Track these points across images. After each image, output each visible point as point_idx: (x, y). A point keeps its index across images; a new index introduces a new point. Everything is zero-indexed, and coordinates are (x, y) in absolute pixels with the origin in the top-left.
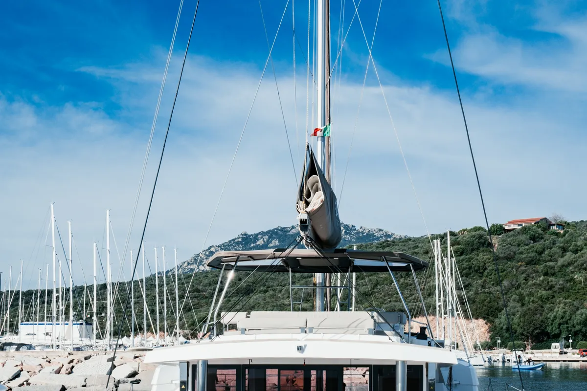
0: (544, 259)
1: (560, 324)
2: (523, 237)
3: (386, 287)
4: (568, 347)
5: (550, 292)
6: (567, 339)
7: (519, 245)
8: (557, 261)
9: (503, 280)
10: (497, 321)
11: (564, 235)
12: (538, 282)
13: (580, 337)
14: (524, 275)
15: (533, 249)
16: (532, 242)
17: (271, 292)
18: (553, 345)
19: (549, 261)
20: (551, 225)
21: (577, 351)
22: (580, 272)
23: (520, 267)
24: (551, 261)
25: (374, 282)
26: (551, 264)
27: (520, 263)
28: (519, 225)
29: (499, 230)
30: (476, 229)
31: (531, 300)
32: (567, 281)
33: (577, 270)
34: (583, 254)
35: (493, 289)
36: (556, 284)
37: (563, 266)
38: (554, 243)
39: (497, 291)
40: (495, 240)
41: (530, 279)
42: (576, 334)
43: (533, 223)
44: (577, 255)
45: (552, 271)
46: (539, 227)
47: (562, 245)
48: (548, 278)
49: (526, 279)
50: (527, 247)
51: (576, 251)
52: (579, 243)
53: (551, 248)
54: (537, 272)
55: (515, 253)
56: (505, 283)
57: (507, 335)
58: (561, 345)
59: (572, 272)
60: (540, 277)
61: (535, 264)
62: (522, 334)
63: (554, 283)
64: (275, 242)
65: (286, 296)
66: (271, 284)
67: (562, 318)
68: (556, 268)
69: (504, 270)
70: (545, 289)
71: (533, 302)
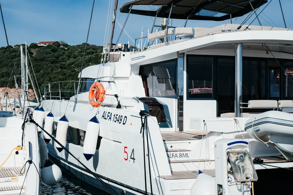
0: (59, 61)
2: (49, 50)
5: (64, 77)
7: (46, 54)
8: (66, 62)
9: (40, 70)
11: (68, 50)
12: (58, 72)
14: (51, 68)
15: (54, 56)
16: (53, 52)
19: (62, 62)
20: (60, 45)
22: (78, 68)
23: (48, 64)
24: (63, 62)
26: (64, 63)
27: (48, 62)
28: (45, 44)
29: (35, 46)
31: (55, 80)
32: (72, 71)
33: (76, 66)
34: (79, 59)
36: (67, 73)
37: (69, 64)
38: (64, 54)
39: (38, 75)
40: (34, 51)
41: (53, 70)
43: (52, 44)
44: (76, 59)
45: (64, 66)
46: (55, 45)
47: (68, 54)
48: (62, 70)
49: (52, 70)
50: (51, 55)
51: (75, 58)
52: (76, 54)
53: (63, 56)
54: (56, 67)
55: (45, 57)
56: (42, 72)
59: (74, 67)
60: (59, 69)
61: (55, 63)
63: (66, 72)
68: (66, 65)
69: (40, 66)
70: (62, 75)
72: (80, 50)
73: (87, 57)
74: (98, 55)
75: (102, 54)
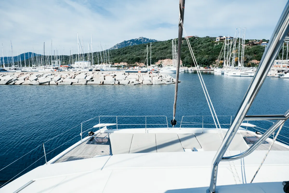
0: (194, 46)
1: (199, 61)
3: (158, 52)
4: (201, 66)
10: (184, 60)
11: (199, 40)
13: (203, 64)
17: (131, 54)
20: (195, 38)
21: (203, 68)
22: (203, 49)
25: (155, 51)
26: (196, 47)
28: (188, 38)
29: (183, 39)
32: (200, 51)
35: (183, 53)
37: (199, 47)
40: (183, 41)
42: (202, 63)
43: (191, 37)
46: (193, 38)
47: (198, 42)
51: (202, 44)
52: (202, 42)
53: (196, 43)
56: (186, 51)
57: (186, 64)
59: (201, 49)
62: (190, 63)
64: (132, 43)
65: (134, 54)
66: (131, 52)
67: (199, 59)
69: (185, 48)
72: (204, 40)
73: (208, 43)
74: (213, 42)
75: (215, 41)
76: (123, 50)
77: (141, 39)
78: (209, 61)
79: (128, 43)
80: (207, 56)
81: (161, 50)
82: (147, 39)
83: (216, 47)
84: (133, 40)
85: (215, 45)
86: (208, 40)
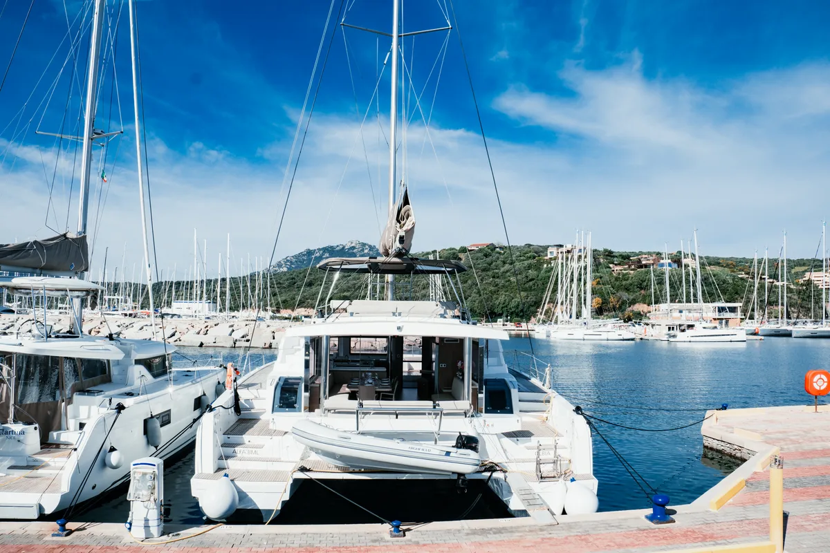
0: (492, 268)
1: (502, 308)
2: (480, 255)
4: (507, 321)
5: (496, 288)
6: (507, 317)
7: (477, 260)
8: (500, 269)
11: (504, 254)
12: (489, 282)
13: (514, 315)
14: (480, 278)
15: (486, 262)
16: (485, 258)
18: (499, 320)
19: (495, 269)
20: (495, 248)
21: (513, 324)
22: (514, 276)
26: (497, 271)
28: (477, 247)
29: (464, 250)
30: (451, 249)
32: (507, 282)
33: (512, 275)
34: (516, 265)
36: (500, 283)
37: (504, 272)
38: (498, 259)
40: (462, 256)
41: (484, 280)
42: (512, 313)
43: (485, 247)
44: (512, 266)
45: (497, 275)
46: (489, 249)
47: (503, 260)
48: (495, 279)
49: (482, 280)
50: (482, 261)
51: (511, 264)
52: (513, 259)
53: (496, 262)
54: (488, 276)
56: (469, 282)
58: (504, 321)
59: (509, 276)
60: (490, 279)
61: (487, 271)
62: (480, 313)
63: (498, 283)
64: (327, 255)
67: (504, 304)
68: (499, 274)
69: (468, 274)
70: (493, 286)
71: (486, 294)
72: (518, 253)
73: (527, 263)
74: (540, 259)
75: (546, 258)
76: (302, 274)
77: (353, 245)
78: (529, 308)
79: (318, 255)
80: (523, 294)
81: (406, 280)
82: (370, 246)
83: (546, 272)
84: (331, 247)
85: (545, 266)
86: (529, 255)
